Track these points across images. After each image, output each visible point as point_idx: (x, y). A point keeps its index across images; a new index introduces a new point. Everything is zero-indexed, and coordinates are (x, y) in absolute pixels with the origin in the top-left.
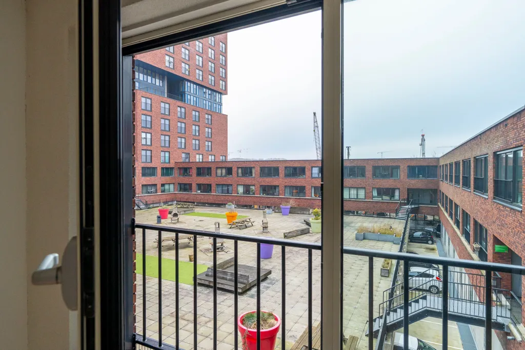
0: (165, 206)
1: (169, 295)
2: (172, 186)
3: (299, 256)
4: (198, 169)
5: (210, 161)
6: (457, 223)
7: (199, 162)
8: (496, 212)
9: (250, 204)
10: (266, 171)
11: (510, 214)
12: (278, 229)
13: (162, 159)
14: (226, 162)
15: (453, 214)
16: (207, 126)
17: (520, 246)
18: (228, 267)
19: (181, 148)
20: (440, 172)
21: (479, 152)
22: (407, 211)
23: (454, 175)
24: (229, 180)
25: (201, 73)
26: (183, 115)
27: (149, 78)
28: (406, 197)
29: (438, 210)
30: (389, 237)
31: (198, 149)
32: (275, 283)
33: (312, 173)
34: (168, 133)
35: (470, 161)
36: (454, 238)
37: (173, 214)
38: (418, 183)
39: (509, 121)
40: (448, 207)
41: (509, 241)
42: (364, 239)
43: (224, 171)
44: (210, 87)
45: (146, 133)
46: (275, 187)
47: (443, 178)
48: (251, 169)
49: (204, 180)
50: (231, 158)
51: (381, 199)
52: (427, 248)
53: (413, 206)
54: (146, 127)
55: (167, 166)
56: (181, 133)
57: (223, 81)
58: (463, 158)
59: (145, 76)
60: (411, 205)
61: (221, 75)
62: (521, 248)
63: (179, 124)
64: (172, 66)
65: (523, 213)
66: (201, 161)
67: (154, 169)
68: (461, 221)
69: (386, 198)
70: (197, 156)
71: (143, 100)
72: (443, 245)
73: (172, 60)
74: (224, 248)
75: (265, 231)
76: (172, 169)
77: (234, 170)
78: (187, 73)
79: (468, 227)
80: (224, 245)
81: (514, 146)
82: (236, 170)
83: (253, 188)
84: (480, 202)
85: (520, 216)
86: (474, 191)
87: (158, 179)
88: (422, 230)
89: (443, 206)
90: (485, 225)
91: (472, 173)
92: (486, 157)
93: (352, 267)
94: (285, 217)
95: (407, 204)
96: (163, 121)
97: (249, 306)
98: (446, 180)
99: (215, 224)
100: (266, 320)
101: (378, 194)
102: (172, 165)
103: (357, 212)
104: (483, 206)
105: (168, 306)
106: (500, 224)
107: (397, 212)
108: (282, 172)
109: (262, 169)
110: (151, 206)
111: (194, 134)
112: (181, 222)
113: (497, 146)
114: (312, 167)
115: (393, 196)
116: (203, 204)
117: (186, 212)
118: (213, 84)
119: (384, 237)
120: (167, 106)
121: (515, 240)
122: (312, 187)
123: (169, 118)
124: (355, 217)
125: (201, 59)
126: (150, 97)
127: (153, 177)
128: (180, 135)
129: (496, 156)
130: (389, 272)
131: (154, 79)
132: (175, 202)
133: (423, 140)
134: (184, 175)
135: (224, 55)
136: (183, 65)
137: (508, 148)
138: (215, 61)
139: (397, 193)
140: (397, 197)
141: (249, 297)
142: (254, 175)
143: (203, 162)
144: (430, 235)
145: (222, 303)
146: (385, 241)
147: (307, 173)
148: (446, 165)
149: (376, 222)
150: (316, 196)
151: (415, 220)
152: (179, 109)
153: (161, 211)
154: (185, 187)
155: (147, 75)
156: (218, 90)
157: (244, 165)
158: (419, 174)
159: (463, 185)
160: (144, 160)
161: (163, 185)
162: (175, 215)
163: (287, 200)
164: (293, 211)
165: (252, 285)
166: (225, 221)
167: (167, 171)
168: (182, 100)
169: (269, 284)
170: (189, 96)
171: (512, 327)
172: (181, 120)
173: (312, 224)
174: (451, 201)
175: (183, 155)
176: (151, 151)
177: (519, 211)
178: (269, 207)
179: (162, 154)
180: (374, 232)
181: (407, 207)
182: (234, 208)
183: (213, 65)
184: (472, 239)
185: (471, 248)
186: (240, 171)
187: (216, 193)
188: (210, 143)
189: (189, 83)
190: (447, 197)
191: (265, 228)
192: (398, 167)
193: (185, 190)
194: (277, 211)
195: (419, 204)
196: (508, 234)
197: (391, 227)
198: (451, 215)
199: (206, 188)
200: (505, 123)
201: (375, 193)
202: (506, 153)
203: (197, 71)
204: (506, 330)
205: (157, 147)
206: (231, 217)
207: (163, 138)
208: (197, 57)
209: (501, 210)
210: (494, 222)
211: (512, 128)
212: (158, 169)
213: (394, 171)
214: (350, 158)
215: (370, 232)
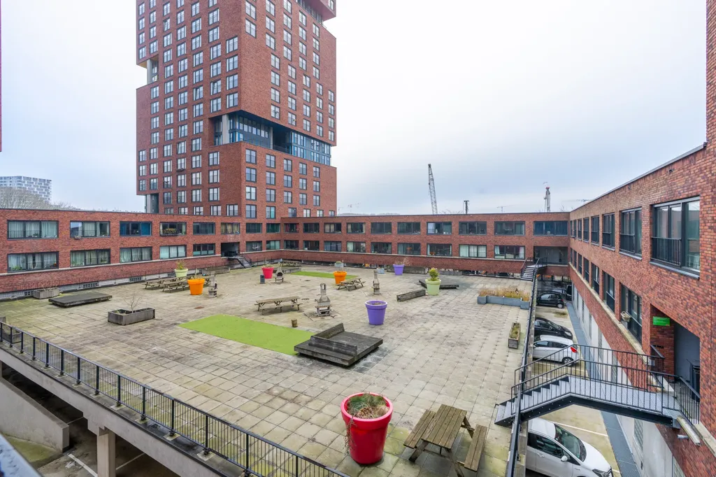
0: (268, 265)
1: (267, 367)
2: (277, 243)
3: (414, 322)
4: (306, 225)
5: (318, 216)
6: (596, 287)
7: (307, 217)
8: (655, 277)
9: (360, 263)
10: (378, 226)
11: (680, 281)
12: (391, 290)
13: (268, 214)
14: (334, 217)
15: (590, 275)
16: (315, 179)
17: (696, 322)
18: (334, 335)
19: (288, 203)
20: (571, 228)
21: (625, 205)
22: (534, 271)
23: (590, 232)
24: (338, 236)
25: (308, 123)
26: (290, 167)
27: (254, 129)
28: (532, 255)
29: (569, 270)
30: (515, 301)
31: (306, 205)
32: (386, 354)
33: (427, 230)
34: (274, 187)
35: (613, 216)
36: (591, 302)
37: (277, 273)
38: (546, 240)
39: (675, 166)
40: (582, 267)
41: (678, 314)
42: (487, 302)
43: (332, 227)
44: (318, 138)
45: (251, 187)
46: (387, 244)
47: (575, 234)
48: (361, 224)
49: (311, 237)
50: (341, 213)
51: (504, 257)
52: (557, 313)
53: (540, 266)
54: (251, 181)
55: (273, 222)
56: (287, 187)
57: (331, 131)
58: (603, 212)
59: (250, 127)
60: (538, 264)
61: (330, 125)
62: (699, 325)
63: (285, 178)
64: (277, 117)
65: (701, 280)
66: (308, 216)
67: (259, 225)
68: (601, 284)
69: (510, 256)
70: (305, 211)
71: (248, 152)
72: (574, 310)
73: (277, 110)
74: (330, 312)
75: (376, 293)
76: (278, 224)
77: (343, 226)
78: (294, 123)
79: (611, 292)
80: (331, 308)
81: (685, 196)
82: (345, 225)
83: (364, 245)
84: (629, 264)
85: (696, 284)
86: (620, 251)
87: (263, 235)
88: (550, 292)
89: (575, 265)
90: (638, 291)
91: (617, 229)
92: (636, 211)
93: (475, 336)
94: (398, 277)
95: (534, 263)
96: (268, 174)
97: (356, 383)
98: (580, 236)
99: (321, 285)
100: (375, 406)
101: (500, 251)
102: (277, 221)
103: (477, 272)
104: (635, 270)
105: (265, 381)
106: (662, 292)
107: (522, 272)
108: (395, 228)
109: (373, 225)
110: (256, 264)
111: (301, 187)
112: (286, 282)
113: (655, 197)
114: (428, 223)
115: (517, 254)
116: (310, 262)
117: (292, 271)
118: (321, 135)
119: (509, 301)
120: (273, 158)
121: (688, 315)
122: (427, 244)
123: (275, 171)
124: (476, 278)
125: (308, 109)
126: (254, 149)
127: (257, 234)
128: (286, 189)
129: (654, 210)
130: (518, 343)
131: (259, 130)
132: (281, 260)
133: (548, 193)
134: (290, 231)
135: (333, 104)
136: (290, 115)
137: (674, 199)
138: (323, 110)
139: (522, 251)
140: (522, 255)
141: (357, 371)
142: (364, 232)
143: (310, 217)
144: (560, 298)
145: (326, 378)
146: (511, 305)
147: (423, 229)
148: (580, 220)
149: (499, 283)
150: (432, 254)
151: (542, 280)
152: (285, 161)
153: (264, 270)
154: (292, 244)
155: (252, 126)
156: (326, 142)
157: (354, 221)
158: (546, 230)
159: (604, 242)
160: (248, 215)
161: (268, 242)
162: (280, 274)
163: (400, 259)
164: (406, 270)
165: (361, 356)
166: (333, 281)
167: (272, 227)
168: (288, 153)
169: (380, 355)
170: (296, 148)
171: (683, 422)
172: (287, 173)
173: (428, 285)
174: (586, 261)
175: (290, 210)
176: (256, 206)
177: (694, 278)
178: (380, 266)
179: (268, 209)
180: (497, 296)
181: (533, 266)
182: (343, 266)
183: (321, 115)
184: (617, 306)
185: (616, 317)
186: (350, 227)
187: (323, 251)
188: (318, 198)
189: (296, 135)
190: (580, 256)
191: (376, 289)
192: (522, 223)
193: (292, 247)
194: (389, 270)
195: (546, 263)
196: (676, 305)
197: (517, 290)
198: (586, 277)
199: (314, 245)
200: (668, 169)
201: (497, 251)
202: (669, 206)
203: (305, 121)
204: (674, 426)
205: (262, 202)
206: (339, 278)
207: (268, 191)
208: (304, 107)
209: (664, 275)
210: (652, 289)
211: (681, 174)
212: (263, 224)
213: (518, 227)
214: (468, 213)
215: (493, 295)
